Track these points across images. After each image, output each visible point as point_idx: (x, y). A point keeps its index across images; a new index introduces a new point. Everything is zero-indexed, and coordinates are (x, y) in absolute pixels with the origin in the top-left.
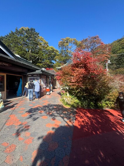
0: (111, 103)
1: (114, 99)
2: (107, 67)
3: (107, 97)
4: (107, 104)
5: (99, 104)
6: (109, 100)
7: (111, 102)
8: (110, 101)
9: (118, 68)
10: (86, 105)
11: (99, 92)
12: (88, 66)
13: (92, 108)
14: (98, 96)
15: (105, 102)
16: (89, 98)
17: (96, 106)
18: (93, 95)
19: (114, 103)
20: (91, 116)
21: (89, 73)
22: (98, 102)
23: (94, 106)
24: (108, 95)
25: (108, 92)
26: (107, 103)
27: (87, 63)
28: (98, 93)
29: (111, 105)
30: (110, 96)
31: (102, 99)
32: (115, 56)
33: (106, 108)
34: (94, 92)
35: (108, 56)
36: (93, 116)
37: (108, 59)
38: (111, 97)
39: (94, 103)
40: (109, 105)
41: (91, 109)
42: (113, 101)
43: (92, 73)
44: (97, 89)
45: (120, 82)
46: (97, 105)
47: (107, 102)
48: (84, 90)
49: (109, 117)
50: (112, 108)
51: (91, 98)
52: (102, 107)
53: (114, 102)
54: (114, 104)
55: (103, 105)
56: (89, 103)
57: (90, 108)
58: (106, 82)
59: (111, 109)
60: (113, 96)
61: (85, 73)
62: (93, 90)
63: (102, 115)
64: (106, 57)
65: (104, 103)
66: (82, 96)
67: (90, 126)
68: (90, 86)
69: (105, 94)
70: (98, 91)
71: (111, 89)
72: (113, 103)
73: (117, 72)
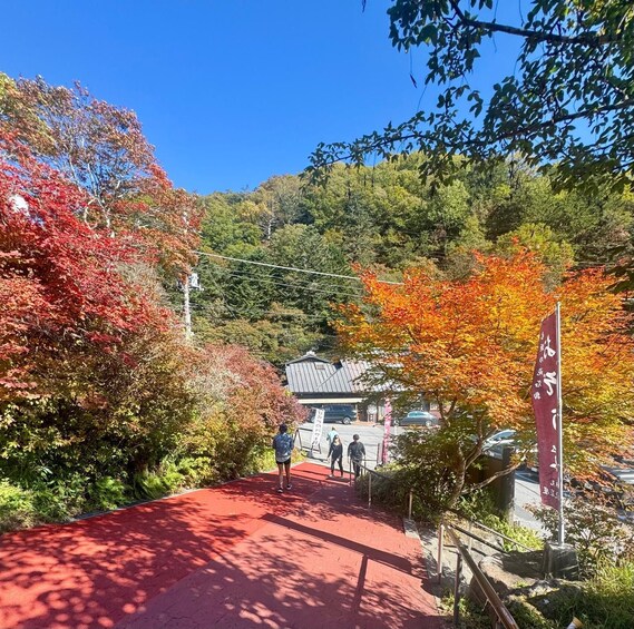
0: (201, 465)
1: (212, 446)
2: (187, 302)
3: (182, 441)
4: (183, 472)
5: (152, 479)
6: (191, 451)
7: (200, 459)
8: (196, 456)
9: (232, 318)
10: (72, 504)
11: (142, 423)
12: (61, 271)
13: (113, 507)
14: (141, 439)
15: (177, 463)
16: (91, 461)
17: (136, 490)
18: (112, 440)
19: (209, 460)
20: (103, 548)
21: (76, 316)
22: (147, 472)
23: (127, 493)
24: (188, 433)
25: (187, 419)
26: (187, 466)
27: (56, 252)
28: (138, 428)
29: (199, 473)
30: (197, 433)
31: (161, 454)
32: (220, 263)
33: (181, 488)
34: (114, 423)
35: (191, 253)
36: (111, 543)
37: (188, 268)
38: (199, 439)
39: (122, 478)
40: (193, 472)
41: (108, 515)
42: (206, 454)
43: (91, 315)
44: (134, 409)
45: (229, 373)
46: (139, 487)
47: (186, 463)
48: (48, 420)
49: (187, 524)
50: (205, 483)
51: (102, 458)
52: (164, 489)
53: (210, 456)
54: (212, 464)
55: (169, 479)
56: (95, 488)
57: (102, 508)
58: (173, 371)
59: (201, 486)
60: (206, 433)
61: (43, 309)
62: (106, 414)
63: (157, 525)
64: (183, 252)
65: (172, 470)
66: (40, 455)
67: (86, 601)
68: (85, 389)
69: (175, 429)
70: (136, 415)
71: (193, 401)
72: (206, 462)
73: (228, 334)
